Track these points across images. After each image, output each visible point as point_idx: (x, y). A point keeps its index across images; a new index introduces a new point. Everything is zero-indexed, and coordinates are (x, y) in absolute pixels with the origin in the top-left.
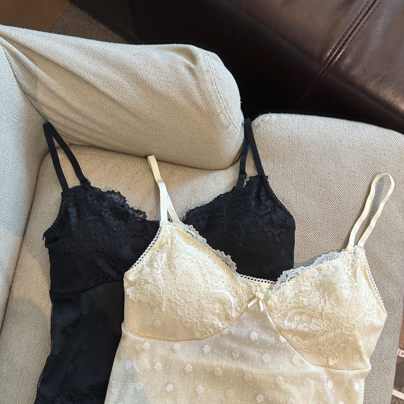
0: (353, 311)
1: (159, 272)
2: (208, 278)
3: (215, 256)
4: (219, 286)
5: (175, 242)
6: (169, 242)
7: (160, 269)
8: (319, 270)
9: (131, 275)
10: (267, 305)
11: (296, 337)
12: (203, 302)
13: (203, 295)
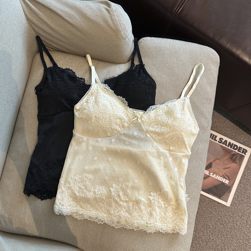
0: (182, 123)
1: (91, 105)
2: (114, 107)
3: (118, 99)
4: (119, 112)
5: (98, 91)
6: (96, 92)
7: (91, 103)
8: (167, 106)
9: (77, 106)
10: (141, 120)
11: (155, 135)
12: (111, 118)
13: (112, 115)
